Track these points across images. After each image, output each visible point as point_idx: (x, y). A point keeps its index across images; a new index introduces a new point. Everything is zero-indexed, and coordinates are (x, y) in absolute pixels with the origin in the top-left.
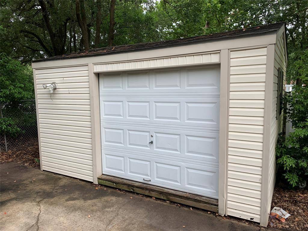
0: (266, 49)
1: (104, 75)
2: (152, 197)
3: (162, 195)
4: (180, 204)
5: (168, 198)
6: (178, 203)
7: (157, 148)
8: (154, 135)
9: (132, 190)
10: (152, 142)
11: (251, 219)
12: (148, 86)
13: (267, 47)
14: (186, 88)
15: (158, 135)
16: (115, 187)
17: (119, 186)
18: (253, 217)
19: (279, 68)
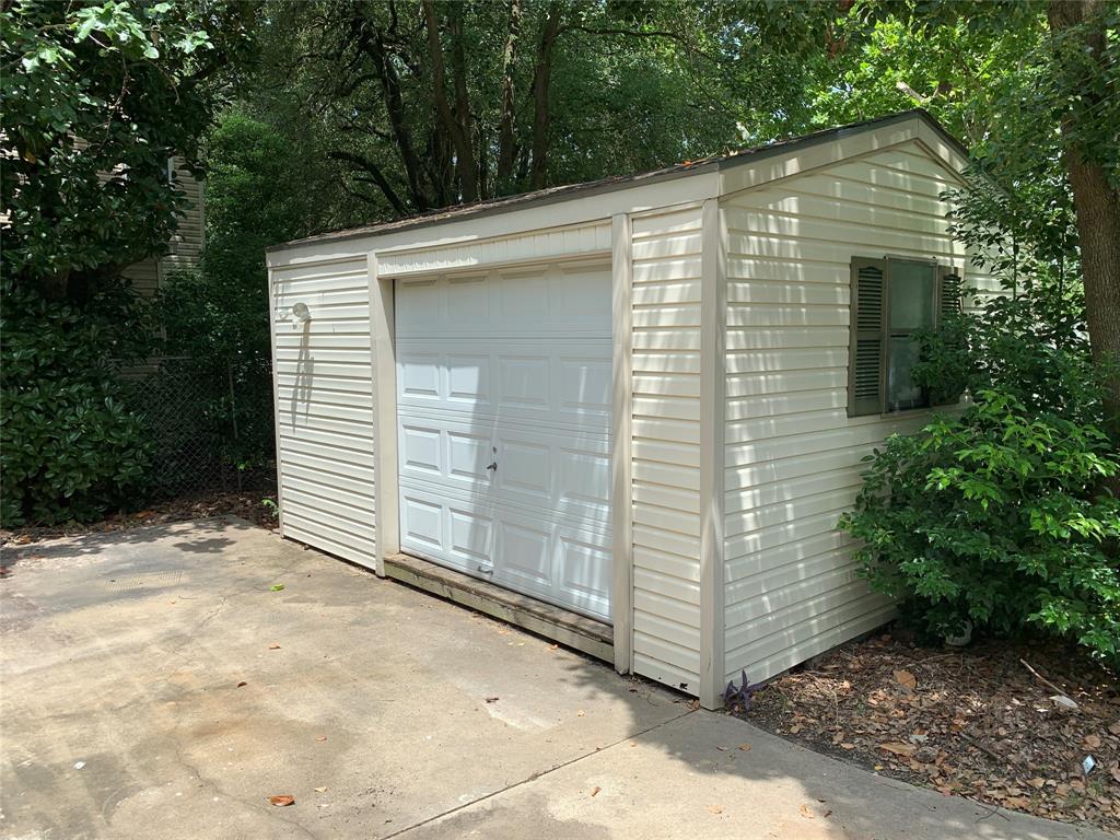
0: (699, 212)
1: (405, 283)
7: (507, 482)
8: (499, 446)
10: (494, 467)
11: (683, 686)
13: (701, 207)
15: (509, 446)
16: (417, 584)
18: (685, 679)
19: (853, 258)
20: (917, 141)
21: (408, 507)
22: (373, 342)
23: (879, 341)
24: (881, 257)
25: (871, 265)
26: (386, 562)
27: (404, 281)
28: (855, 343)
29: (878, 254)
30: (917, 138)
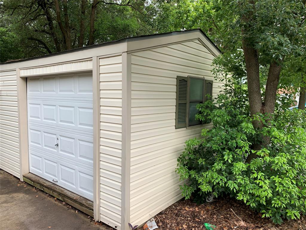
0: (121, 57)
1: (30, 79)
2: (55, 197)
3: (60, 195)
4: (71, 206)
5: (64, 200)
6: (70, 205)
7: (61, 150)
8: (59, 137)
9: (42, 189)
10: (57, 145)
11: (116, 227)
12: (55, 90)
13: (121, 55)
14: (78, 94)
15: (62, 138)
16: (33, 185)
17: (35, 184)
18: (116, 225)
19: (177, 76)
20: (199, 39)
21: (32, 157)
22: (18, 99)
23: (186, 104)
24: (187, 76)
25: (183, 79)
26: (24, 176)
27: (30, 78)
28: (178, 105)
29: (186, 75)
30: (199, 38)
